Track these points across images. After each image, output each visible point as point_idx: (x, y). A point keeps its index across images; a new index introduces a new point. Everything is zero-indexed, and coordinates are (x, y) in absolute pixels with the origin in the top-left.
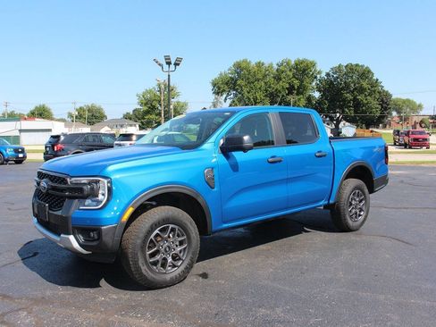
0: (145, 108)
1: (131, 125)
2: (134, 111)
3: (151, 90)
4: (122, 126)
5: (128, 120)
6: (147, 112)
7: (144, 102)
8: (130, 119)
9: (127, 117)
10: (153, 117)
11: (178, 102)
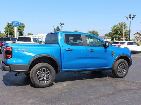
0: (114, 32)
1: (108, 38)
2: (109, 33)
3: (116, 26)
4: (105, 39)
5: (107, 36)
6: (114, 34)
7: (114, 30)
8: (108, 36)
9: (106, 35)
10: (117, 35)
11: (127, 30)
